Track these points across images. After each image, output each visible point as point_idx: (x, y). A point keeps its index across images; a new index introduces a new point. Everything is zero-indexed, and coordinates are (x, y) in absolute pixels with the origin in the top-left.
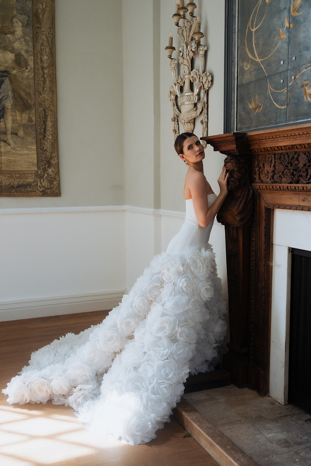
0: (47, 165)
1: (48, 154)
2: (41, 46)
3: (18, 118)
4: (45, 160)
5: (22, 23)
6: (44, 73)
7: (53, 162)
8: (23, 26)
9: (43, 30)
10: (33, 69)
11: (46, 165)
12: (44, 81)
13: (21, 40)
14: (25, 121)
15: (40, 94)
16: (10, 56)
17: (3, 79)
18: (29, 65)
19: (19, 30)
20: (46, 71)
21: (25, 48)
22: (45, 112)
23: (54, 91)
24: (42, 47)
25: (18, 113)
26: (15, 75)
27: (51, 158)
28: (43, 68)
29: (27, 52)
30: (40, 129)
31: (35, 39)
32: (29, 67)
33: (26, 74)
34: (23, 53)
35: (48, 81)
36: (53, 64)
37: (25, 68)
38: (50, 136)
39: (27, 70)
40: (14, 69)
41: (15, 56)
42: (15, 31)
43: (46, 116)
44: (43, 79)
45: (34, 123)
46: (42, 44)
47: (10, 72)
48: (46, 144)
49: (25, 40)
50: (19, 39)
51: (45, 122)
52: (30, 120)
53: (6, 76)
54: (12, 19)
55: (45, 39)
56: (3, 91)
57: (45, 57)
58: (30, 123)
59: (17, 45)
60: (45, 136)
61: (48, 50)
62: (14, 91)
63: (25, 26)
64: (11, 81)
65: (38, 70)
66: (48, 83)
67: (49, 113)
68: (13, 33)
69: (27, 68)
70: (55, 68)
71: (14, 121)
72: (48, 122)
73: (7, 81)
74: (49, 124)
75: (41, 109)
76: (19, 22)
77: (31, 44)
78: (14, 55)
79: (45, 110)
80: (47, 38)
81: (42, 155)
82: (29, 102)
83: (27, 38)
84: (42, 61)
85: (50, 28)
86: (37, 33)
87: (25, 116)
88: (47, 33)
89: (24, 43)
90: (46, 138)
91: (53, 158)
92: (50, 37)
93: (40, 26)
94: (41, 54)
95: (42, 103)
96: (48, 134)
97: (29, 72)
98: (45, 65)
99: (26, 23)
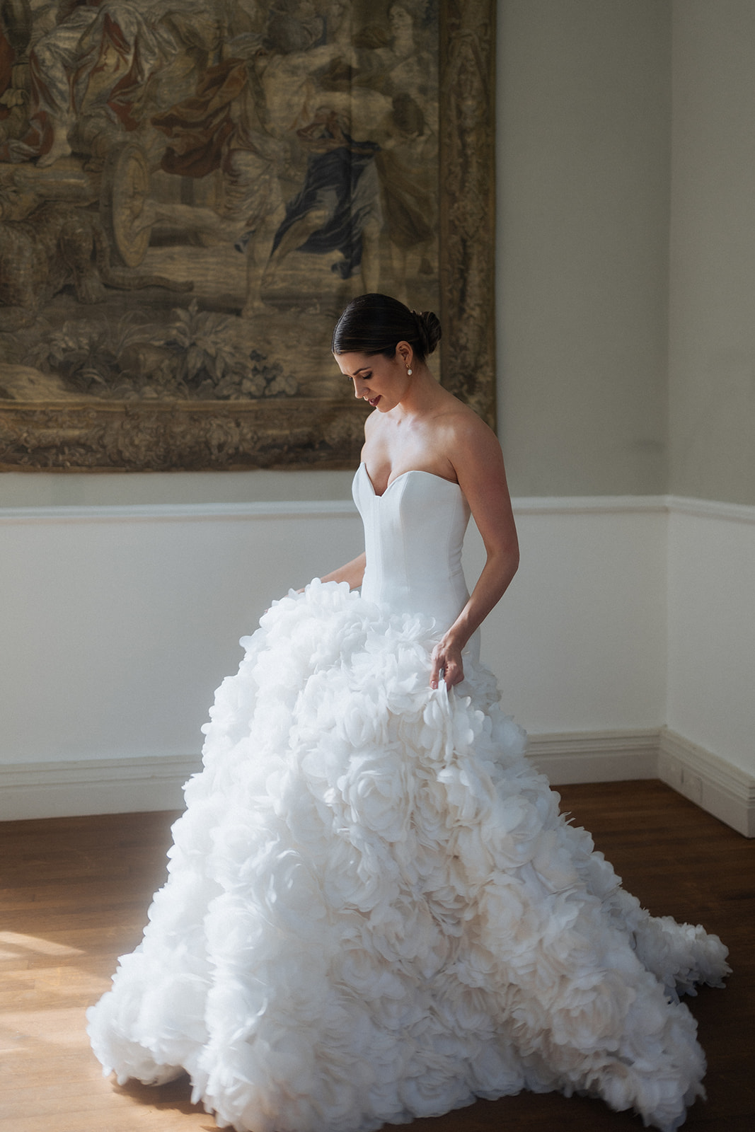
0: (465, 387)
1: (470, 359)
2: (459, 75)
3: (397, 264)
4: (462, 374)
5: (414, 17)
6: (464, 145)
7: (481, 378)
8: (415, 25)
9: (467, 31)
10: (437, 135)
11: (462, 385)
12: (465, 166)
13: (411, 60)
14: (412, 272)
15: (454, 199)
16: (382, 104)
17: (362, 162)
18: (427, 124)
19: (405, 36)
20: (471, 139)
21: (418, 81)
22: (465, 247)
23: (488, 191)
24: (463, 77)
25: (396, 251)
26: (391, 154)
27: (477, 367)
28: (463, 132)
29: (423, 90)
30: (451, 291)
31: (444, 56)
32: (427, 132)
33: (419, 149)
34: (414, 93)
35: (474, 165)
36: (488, 121)
37: (416, 134)
38: (478, 309)
39: (423, 138)
40: (389, 135)
41: (394, 102)
42: (394, 39)
43: (466, 259)
44: (461, 160)
45: (434, 276)
46: (462, 70)
47: (381, 145)
48: (465, 329)
49: (420, 61)
50: (406, 58)
51: (463, 274)
52: (425, 269)
53: (369, 156)
54: (390, 7)
55: (471, 56)
56: (360, 194)
57: (470, 103)
58: (424, 276)
59: (399, 75)
60: (462, 311)
61: (477, 84)
62: (387, 193)
63: (421, 23)
64: (381, 169)
65: (450, 136)
66: (474, 169)
67: (475, 249)
68: (389, 44)
69: (421, 134)
70: (494, 131)
71: (385, 271)
72: (470, 272)
73: (371, 169)
74: (475, 277)
75: (456, 238)
76: (405, 14)
77: (433, 69)
78: (390, 100)
79: (464, 241)
80: (475, 53)
81: (453, 359)
82: (426, 220)
83: (425, 55)
84: (460, 113)
85: (485, 25)
86: (450, 39)
87: (414, 258)
88: (477, 41)
89: (416, 68)
90: (465, 316)
91: (481, 367)
92: (483, 49)
93: (457, 22)
94: (460, 96)
95: (457, 223)
96: (472, 305)
97: (426, 142)
98: (469, 123)
99: (424, 16)
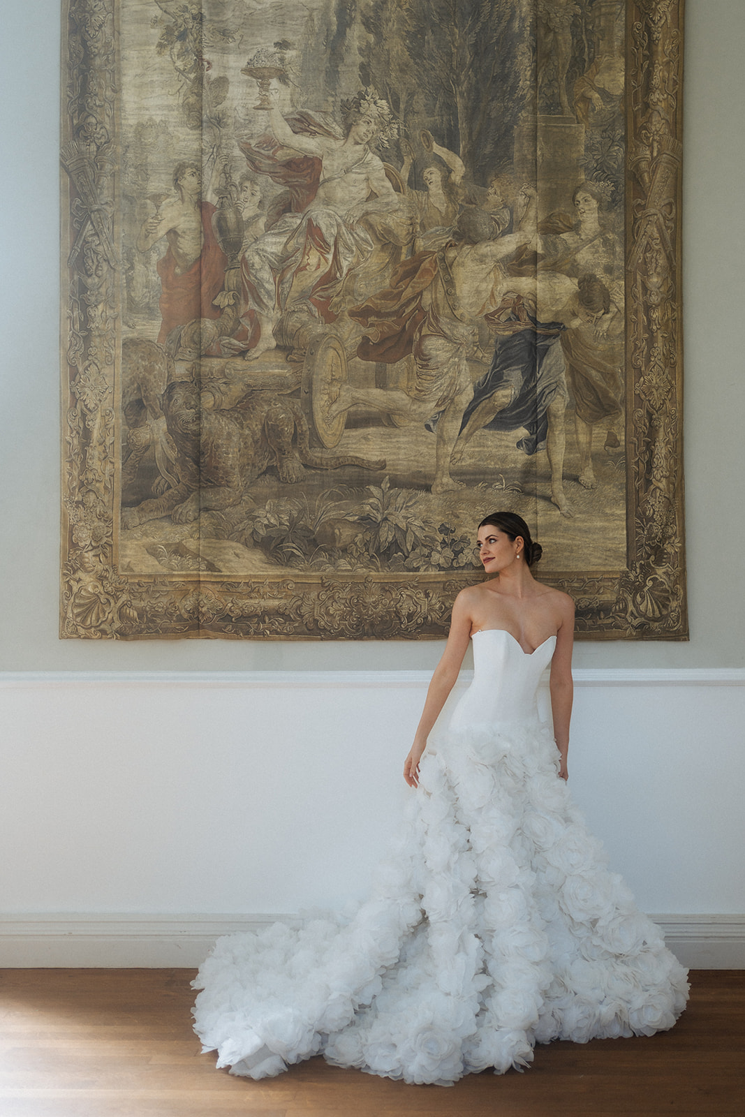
0: (652, 558)
1: (657, 530)
2: (645, 253)
3: (583, 438)
4: (649, 545)
5: (600, 201)
6: (650, 321)
7: (669, 549)
8: (600, 208)
9: (653, 211)
10: (623, 312)
11: (650, 556)
12: (651, 341)
13: (596, 242)
14: (598, 446)
15: (641, 374)
16: (567, 286)
17: (547, 342)
18: (613, 302)
19: (590, 218)
20: (656, 315)
21: (604, 261)
22: (651, 419)
23: (675, 362)
24: (648, 255)
25: (582, 425)
26: (576, 332)
27: (665, 538)
28: (648, 308)
29: (609, 270)
30: (637, 463)
31: (630, 237)
32: (613, 309)
33: (605, 326)
34: (599, 273)
35: (660, 339)
36: (675, 295)
37: (602, 311)
38: (664, 480)
39: (608, 316)
40: (574, 315)
41: (579, 283)
42: (580, 223)
43: (652, 431)
44: (647, 335)
45: (619, 449)
46: (648, 248)
47: (567, 325)
48: (652, 501)
49: (606, 242)
50: (591, 241)
51: (650, 446)
52: (612, 442)
53: (556, 336)
54: (575, 193)
55: (657, 235)
56: (545, 372)
57: (655, 280)
58: (611, 449)
59: (584, 257)
60: (649, 482)
61: (662, 261)
62: (573, 371)
63: (606, 206)
64: (567, 348)
65: (636, 312)
66: (659, 344)
67: (662, 422)
68: (575, 228)
69: (607, 312)
70: (682, 305)
71: (570, 446)
72: (657, 444)
73: (557, 348)
74: (661, 449)
75: (642, 412)
76: (590, 198)
77: (619, 249)
78: (576, 281)
79: (650, 415)
80: (660, 231)
81: (640, 531)
82: (612, 395)
83: (611, 236)
84: (645, 289)
85: (670, 204)
86: (635, 220)
87: (600, 432)
88: (661, 219)
89: (601, 249)
90: (652, 487)
91: (670, 537)
92: (668, 228)
93: (643, 203)
94: (645, 273)
95: (643, 396)
96: (658, 477)
97: (612, 319)
98: (655, 299)
99: (610, 200)
